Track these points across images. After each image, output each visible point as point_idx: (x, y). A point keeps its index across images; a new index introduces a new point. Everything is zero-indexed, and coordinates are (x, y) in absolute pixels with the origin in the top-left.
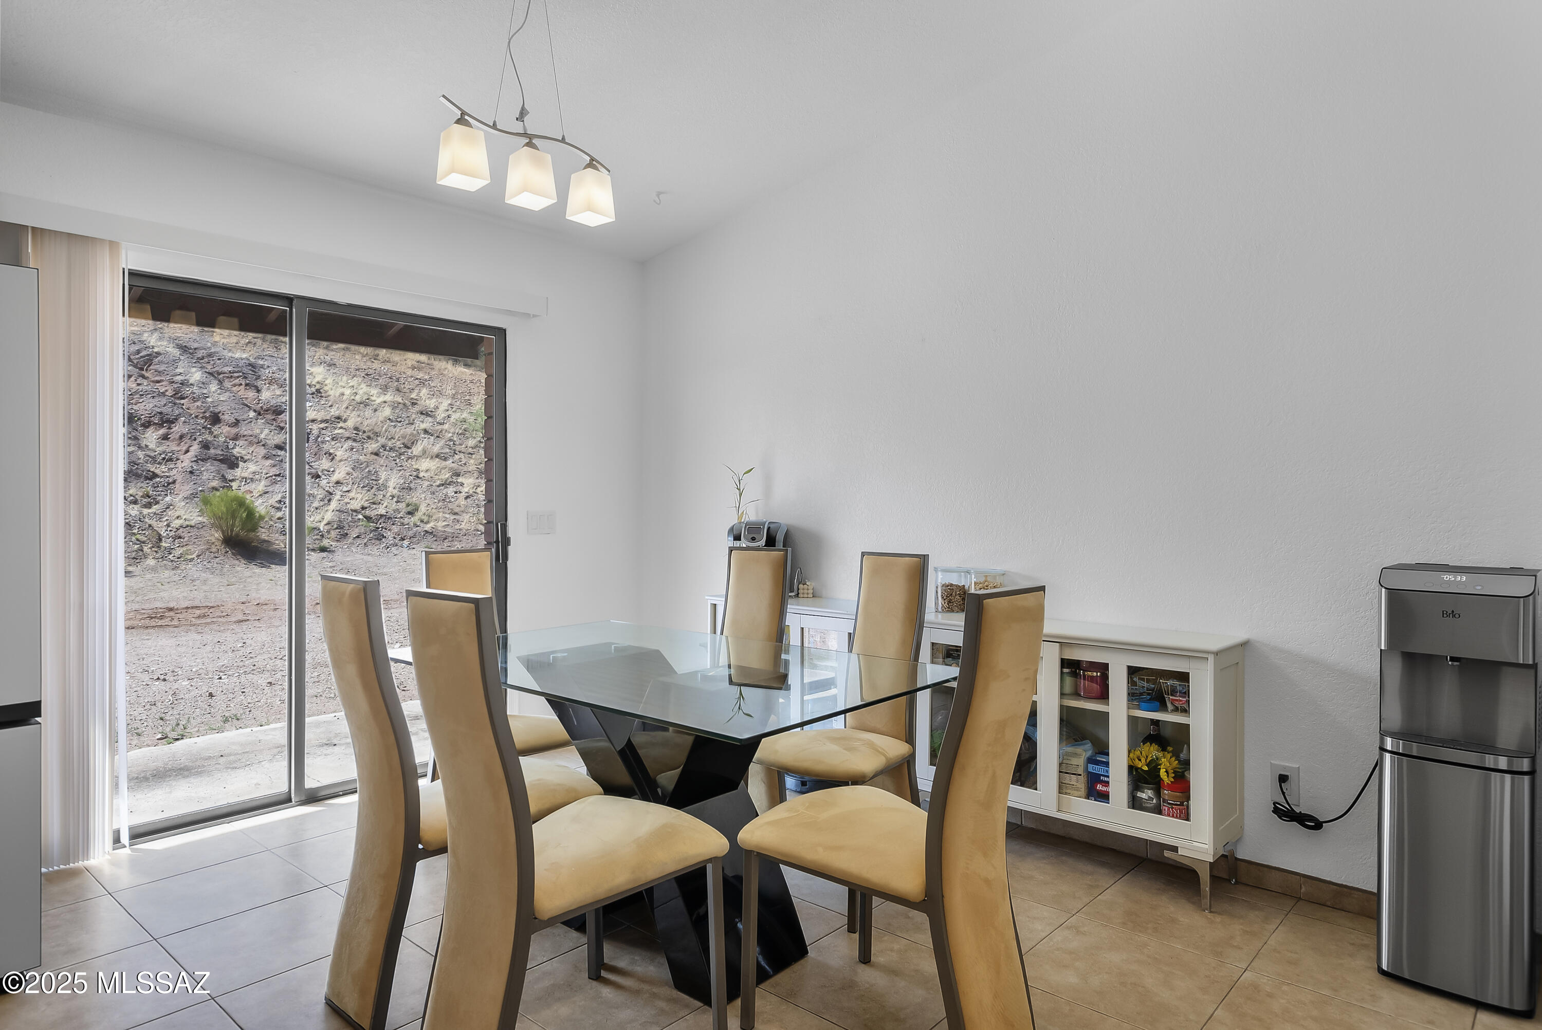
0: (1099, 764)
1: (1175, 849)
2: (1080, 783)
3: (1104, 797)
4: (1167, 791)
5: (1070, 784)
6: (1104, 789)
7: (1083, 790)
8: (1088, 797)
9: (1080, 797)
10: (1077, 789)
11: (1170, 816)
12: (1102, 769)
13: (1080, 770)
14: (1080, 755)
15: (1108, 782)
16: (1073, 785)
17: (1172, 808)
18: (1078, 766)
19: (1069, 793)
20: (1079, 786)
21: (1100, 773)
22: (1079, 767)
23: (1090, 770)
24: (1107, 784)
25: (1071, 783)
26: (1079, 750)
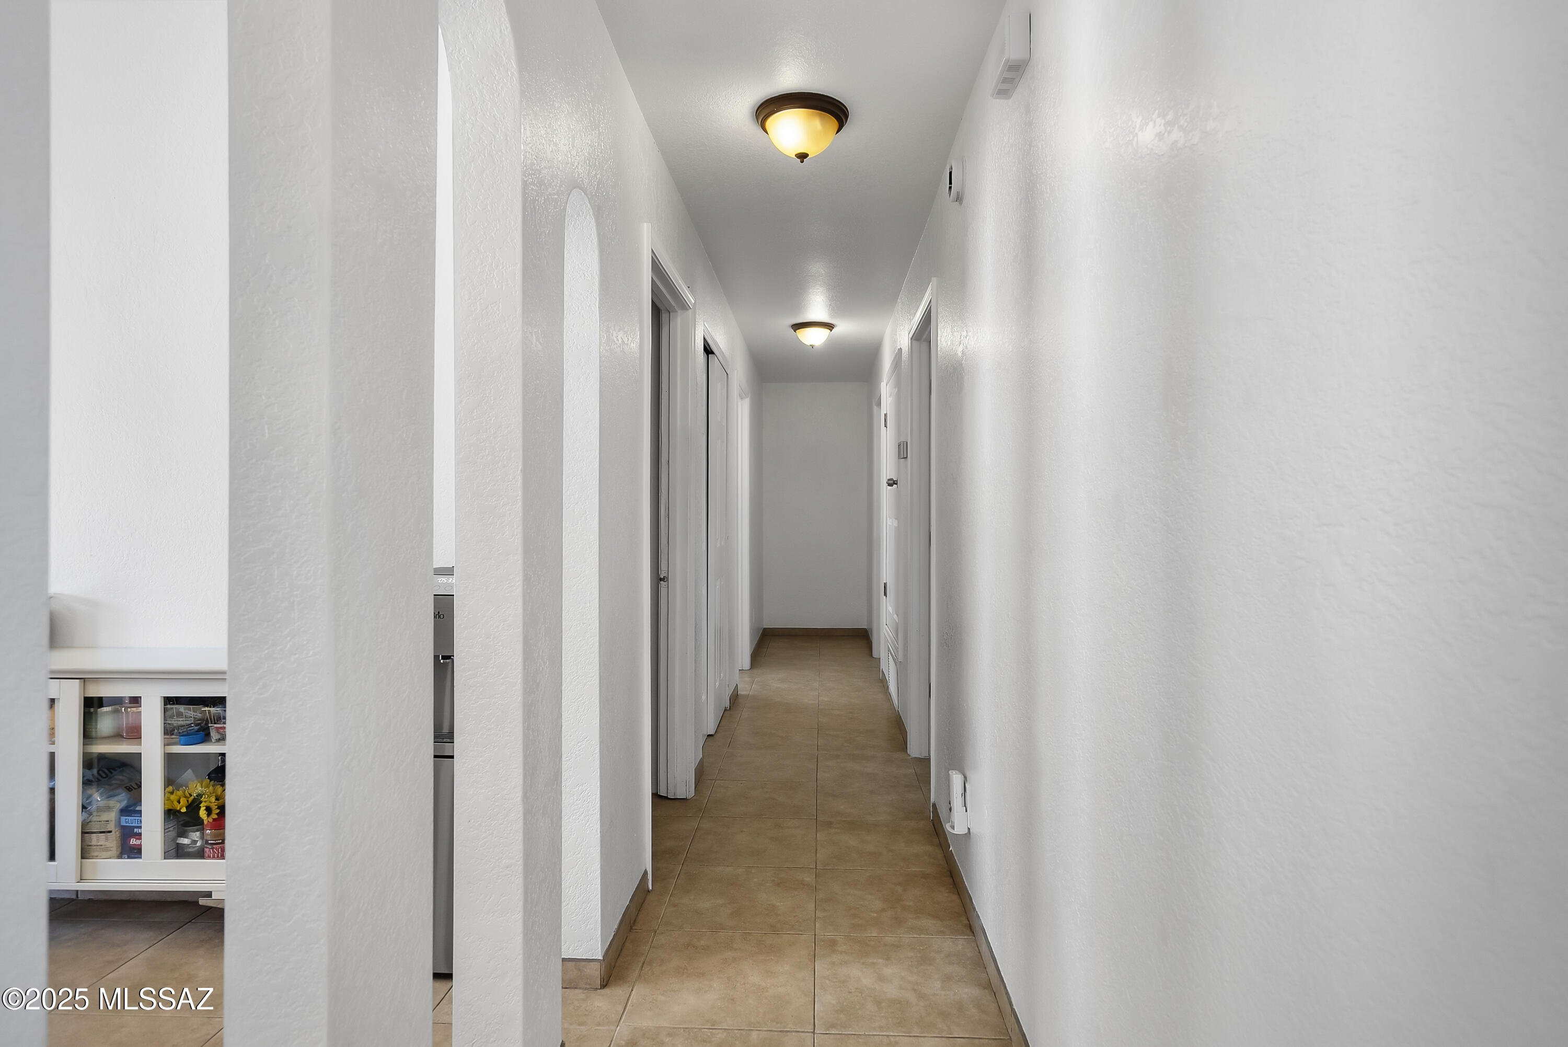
0: (133, 815)
1: (208, 894)
2: (112, 842)
3: (135, 852)
4: (210, 830)
5: (97, 846)
6: (138, 842)
7: (114, 849)
8: (120, 856)
9: (110, 858)
10: (107, 849)
11: (210, 857)
12: (135, 819)
13: (111, 827)
14: (113, 807)
15: (140, 834)
16: (101, 846)
17: (213, 848)
18: (108, 821)
19: (97, 856)
20: (108, 844)
21: (133, 825)
22: (110, 822)
23: (123, 823)
24: (139, 836)
25: (99, 844)
26: (112, 802)
